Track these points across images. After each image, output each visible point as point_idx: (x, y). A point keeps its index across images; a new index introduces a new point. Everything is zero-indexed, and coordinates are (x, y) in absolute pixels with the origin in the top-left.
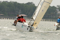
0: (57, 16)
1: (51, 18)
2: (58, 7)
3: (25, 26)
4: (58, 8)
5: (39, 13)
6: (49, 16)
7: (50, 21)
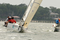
0: (50, 17)
1: (44, 19)
2: (51, 8)
3: (16, 26)
4: (51, 10)
5: (29, 14)
6: (42, 17)
7: (43, 22)
